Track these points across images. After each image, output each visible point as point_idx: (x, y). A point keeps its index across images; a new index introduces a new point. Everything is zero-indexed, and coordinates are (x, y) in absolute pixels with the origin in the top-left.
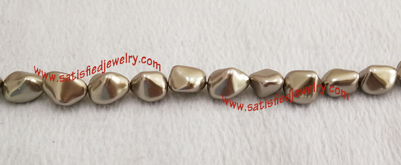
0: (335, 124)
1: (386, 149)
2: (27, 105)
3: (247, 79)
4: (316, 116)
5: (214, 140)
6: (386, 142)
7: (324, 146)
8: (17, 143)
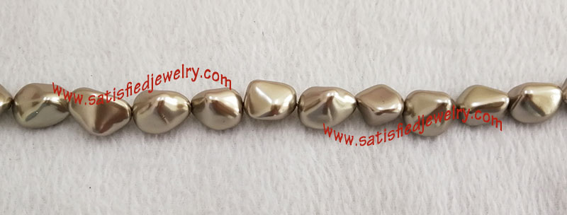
0: (469, 165)
1: (532, 204)
2: (49, 131)
3: (353, 101)
4: (444, 154)
5: (306, 189)
6: (533, 194)
7: (451, 199)
8: (42, 189)
